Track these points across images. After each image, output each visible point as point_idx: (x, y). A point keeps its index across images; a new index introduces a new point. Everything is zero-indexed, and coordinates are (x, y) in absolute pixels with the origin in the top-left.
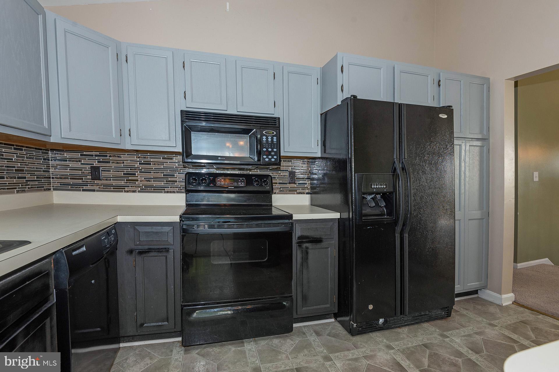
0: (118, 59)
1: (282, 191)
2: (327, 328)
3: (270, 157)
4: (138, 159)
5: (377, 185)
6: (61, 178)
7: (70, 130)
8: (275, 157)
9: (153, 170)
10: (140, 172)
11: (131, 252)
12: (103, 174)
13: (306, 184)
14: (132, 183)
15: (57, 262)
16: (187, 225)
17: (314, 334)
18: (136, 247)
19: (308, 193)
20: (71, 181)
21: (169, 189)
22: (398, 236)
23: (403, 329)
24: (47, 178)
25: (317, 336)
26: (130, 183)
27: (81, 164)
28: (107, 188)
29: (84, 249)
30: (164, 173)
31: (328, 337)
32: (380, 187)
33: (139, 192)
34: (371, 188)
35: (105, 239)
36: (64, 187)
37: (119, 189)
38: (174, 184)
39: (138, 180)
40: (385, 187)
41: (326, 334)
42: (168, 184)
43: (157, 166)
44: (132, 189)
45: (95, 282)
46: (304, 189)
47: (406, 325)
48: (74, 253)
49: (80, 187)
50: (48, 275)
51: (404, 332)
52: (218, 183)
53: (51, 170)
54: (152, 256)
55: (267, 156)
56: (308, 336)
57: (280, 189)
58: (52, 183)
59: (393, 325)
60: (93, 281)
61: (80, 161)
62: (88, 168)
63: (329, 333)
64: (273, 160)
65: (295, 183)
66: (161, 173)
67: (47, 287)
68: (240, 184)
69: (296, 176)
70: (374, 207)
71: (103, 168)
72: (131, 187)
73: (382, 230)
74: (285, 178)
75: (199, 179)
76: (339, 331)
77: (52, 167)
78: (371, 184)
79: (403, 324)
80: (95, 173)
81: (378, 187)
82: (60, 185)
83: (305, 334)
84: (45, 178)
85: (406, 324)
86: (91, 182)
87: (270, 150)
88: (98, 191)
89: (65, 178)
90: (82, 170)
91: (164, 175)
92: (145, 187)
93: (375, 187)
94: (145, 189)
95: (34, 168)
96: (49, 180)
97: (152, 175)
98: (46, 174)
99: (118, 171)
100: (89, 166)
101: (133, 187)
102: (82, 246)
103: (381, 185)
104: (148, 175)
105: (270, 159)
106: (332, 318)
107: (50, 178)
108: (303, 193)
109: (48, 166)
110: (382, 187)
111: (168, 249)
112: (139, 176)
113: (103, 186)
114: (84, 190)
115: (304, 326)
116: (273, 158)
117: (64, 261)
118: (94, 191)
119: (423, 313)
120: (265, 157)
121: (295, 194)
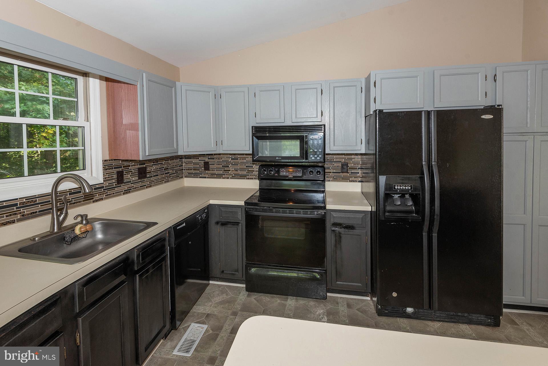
0: (215, 98)
1: (335, 179)
2: (360, 303)
3: (316, 156)
4: (231, 156)
5: (400, 186)
6: (188, 170)
7: (188, 147)
8: (320, 156)
9: (239, 163)
10: (231, 165)
11: (217, 223)
12: (211, 167)
13: (359, 173)
14: (227, 172)
15: (169, 233)
16: (249, 208)
17: (346, 306)
18: (221, 220)
19: (359, 181)
20: (194, 172)
21: (250, 177)
22: (425, 234)
23: (435, 324)
24: (181, 170)
25: (348, 308)
26: (226, 172)
27: (199, 160)
28: (213, 176)
29: (184, 225)
30: (246, 165)
31: (357, 312)
32: (404, 188)
33: (231, 178)
34: (395, 188)
35: (199, 217)
36: (190, 176)
37: (219, 176)
38: (253, 173)
39: (230, 171)
40: (410, 188)
41: (357, 308)
42: (248, 173)
43: (242, 161)
44: (227, 176)
45: (191, 243)
46: (356, 178)
47: (439, 321)
48: (178, 228)
49: (198, 176)
50: (164, 240)
51: (434, 326)
52: (282, 174)
53: (183, 164)
54: (229, 227)
55: (314, 155)
56: (339, 306)
57: (334, 177)
58: (184, 173)
59: (422, 317)
60: (190, 243)
61: (198, 159)
62: (203, 163)
63: (359, 308)
64: (318, 158)
65: (348, 173)
66: (244, 165)
67: (164, 246)
68: (298, 174)
69: (349, 166)
70: (399, 205)
71: (210, 163)
72: (226, 175)
73: (407, 227)
74: (339, 168)
75: (268, 170)
76: (369, 309)
77: (184, 162)
78: (395, 186)
79: (435, 319)
80: (207, 166)
81: (401, 188)
82: (188, 174)
83: (338, 303)
84: (180, 170)
85: (438, 319)
86: (204, 172)
87: (316, 150)
88: (208, 178)
89: (191, 170)
90: (199, 164)
91: (246, 167)
92: (234, 175)
93: (399, 188)
94: (234, 176)
95: (174, 166)
96: (183, 171)
97: (239, 167)
98: (181, 168)
99: (219, 164)
100: (203, 162)
101: (227, 175)
102: (183, 223)
103: (405, 186)
104: (236, 167)
105: (316, 158)
106: (368, 297)
107: (183, 170)
108: (356, 181)
109: (182, 163)
110: (407, 188)
111: (239, 223)
112: (231, 168)
113: (211, 174)
114: (200, 177)
115: (341, 298)
116: (318, 156)
117: (173, 232)
118: (205, 177)
119: (460, 314)
120: (311, 156)
121: (347, 181)
